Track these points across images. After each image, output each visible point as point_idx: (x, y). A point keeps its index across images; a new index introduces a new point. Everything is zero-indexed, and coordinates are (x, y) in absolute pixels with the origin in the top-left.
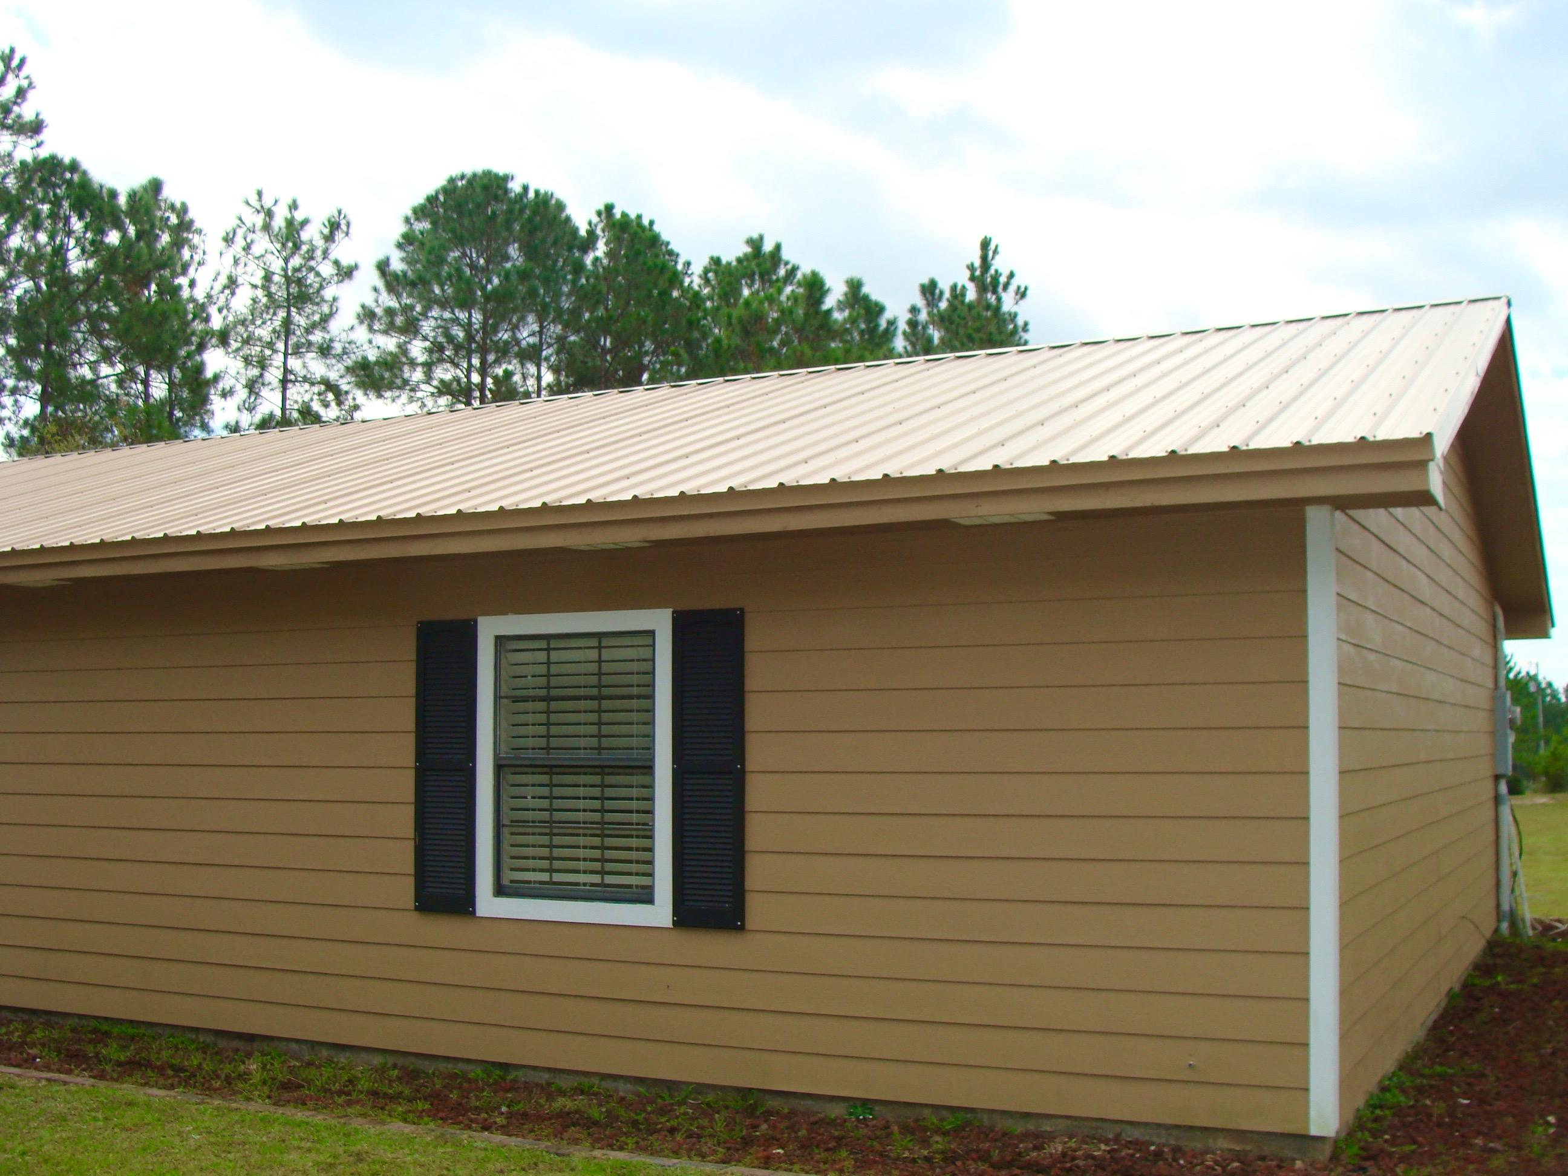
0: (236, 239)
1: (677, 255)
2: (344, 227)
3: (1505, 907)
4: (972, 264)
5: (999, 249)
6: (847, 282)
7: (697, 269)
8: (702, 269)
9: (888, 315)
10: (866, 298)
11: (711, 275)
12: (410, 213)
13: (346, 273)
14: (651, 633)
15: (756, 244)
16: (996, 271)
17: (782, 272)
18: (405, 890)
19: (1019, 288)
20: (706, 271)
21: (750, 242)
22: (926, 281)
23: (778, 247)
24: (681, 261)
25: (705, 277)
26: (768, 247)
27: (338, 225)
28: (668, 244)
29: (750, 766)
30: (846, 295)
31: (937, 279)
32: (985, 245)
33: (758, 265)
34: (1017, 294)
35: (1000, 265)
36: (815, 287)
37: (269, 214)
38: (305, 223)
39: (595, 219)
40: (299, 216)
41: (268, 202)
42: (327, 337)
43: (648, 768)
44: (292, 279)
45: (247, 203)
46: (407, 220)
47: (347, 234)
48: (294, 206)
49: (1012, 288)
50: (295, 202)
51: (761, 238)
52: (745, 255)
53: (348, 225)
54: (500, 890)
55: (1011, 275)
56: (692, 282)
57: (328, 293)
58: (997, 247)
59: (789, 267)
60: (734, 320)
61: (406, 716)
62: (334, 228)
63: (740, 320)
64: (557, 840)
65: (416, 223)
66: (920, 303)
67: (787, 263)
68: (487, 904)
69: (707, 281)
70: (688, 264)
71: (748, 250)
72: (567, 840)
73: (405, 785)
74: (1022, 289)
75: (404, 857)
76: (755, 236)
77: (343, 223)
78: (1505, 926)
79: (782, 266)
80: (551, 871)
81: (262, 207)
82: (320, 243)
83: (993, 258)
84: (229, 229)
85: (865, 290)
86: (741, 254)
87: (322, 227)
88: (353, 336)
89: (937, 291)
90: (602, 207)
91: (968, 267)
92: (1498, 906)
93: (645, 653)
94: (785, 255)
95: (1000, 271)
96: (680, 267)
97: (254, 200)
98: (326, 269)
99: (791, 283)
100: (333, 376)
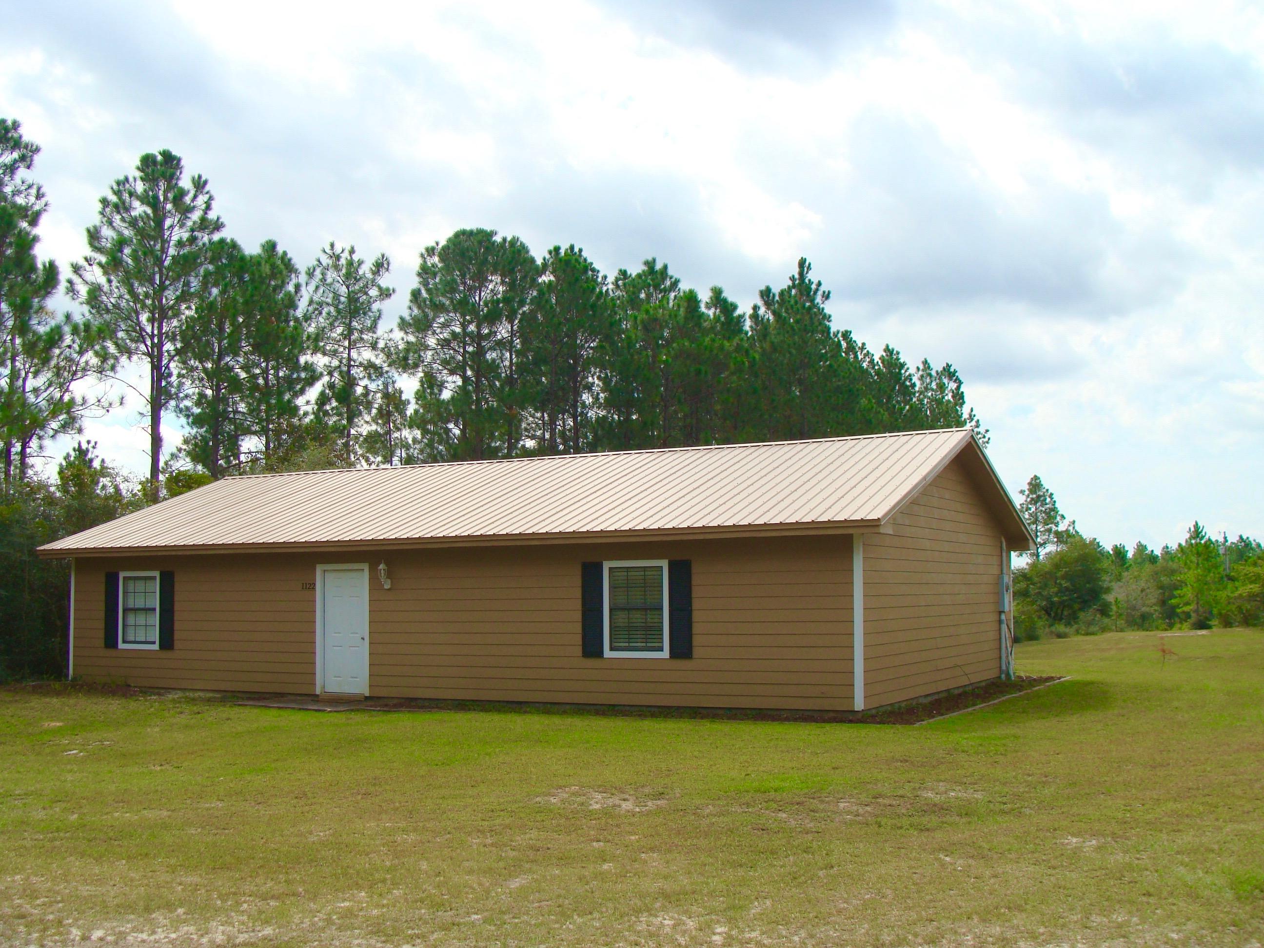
0: (315, 273)
1: (598, 271)
2: (385, 266)
3: (1004, 667)
4: (793, 276)
5: (812, 266)
6: (712, 289)
7: (611, 279)
8: (614, 278)
9: (738, 312)
10: (725, 301)
11: (620, 283)
12: (424, 251)
13: (385, 294)
14: (662, 567)
15: (650, 264)
16: (810, 280)
17: (668, 283)
18: (578, 651)
19: (824, 292)
20: (617, 280)
21: (647, 263)
22: (763, 288)
23: (665, 267)
24: (600, 275)
25: (616, 283)
26: (659, 266)
27: (383, 264)
28: (592, 264)
29: (694, 607)
30: (711, 298)
31: (771, 286)
32: (802, 263)
33: (652, 280)
34: (823, 297)
35: (812, 276)
36: (691, 299)
37: (338, 258)
38: (361, 263)
39: (548, 256)
40: (356, 257)
41: (338, 250)
42: (375, 336)
43: (661, 609)
44: (352, 298)
45: (324, 251)
46: (422, 256)
47: (387, 270)
48: (352, 251)
49: (820, 293)
50: (353, 248)
51: (654, 260)
52: (643, 271)
53: (388, 264)
54: (612, 649)
55: (819, 284)
56: (608, 289)
57: (375, 307)
58: (810, 264)
59: (673, 280)
60: (638, 322)
61: (578, 593)
62: (381, 265)
63: (642, 321)
64: (631, 633)
65: (429, 258)
66: (760, 303)
67: (671, 278)
68: (608, 653)
69: (617, 286)
70: (605, 277)
71: (645, 268)
72: (634, 632)
73: (578, 616)
74: (826, 293)
75: (578, 639)
76: (650, 259)
77: (385, 263)
78: (1003, 676)
79: (668, 279)
80: (629, 642)
81: (334, 253)
82: (369, 276)
83: (807, 272)
84: (311, 265)
85: (724, 295)
86: (640, 271)
87: (372, 266)
88: (392, 336)
89: (771, 295)
90: (552, 248)
91: (790, 278)
92: (1000, 667)
93: (659, 573)
94: (670, 272)
95: (812, 280)
96: (599, 280)
97: (328, 250)
98: (373, 292)
99: (674, 291)
100: (378, 362)
